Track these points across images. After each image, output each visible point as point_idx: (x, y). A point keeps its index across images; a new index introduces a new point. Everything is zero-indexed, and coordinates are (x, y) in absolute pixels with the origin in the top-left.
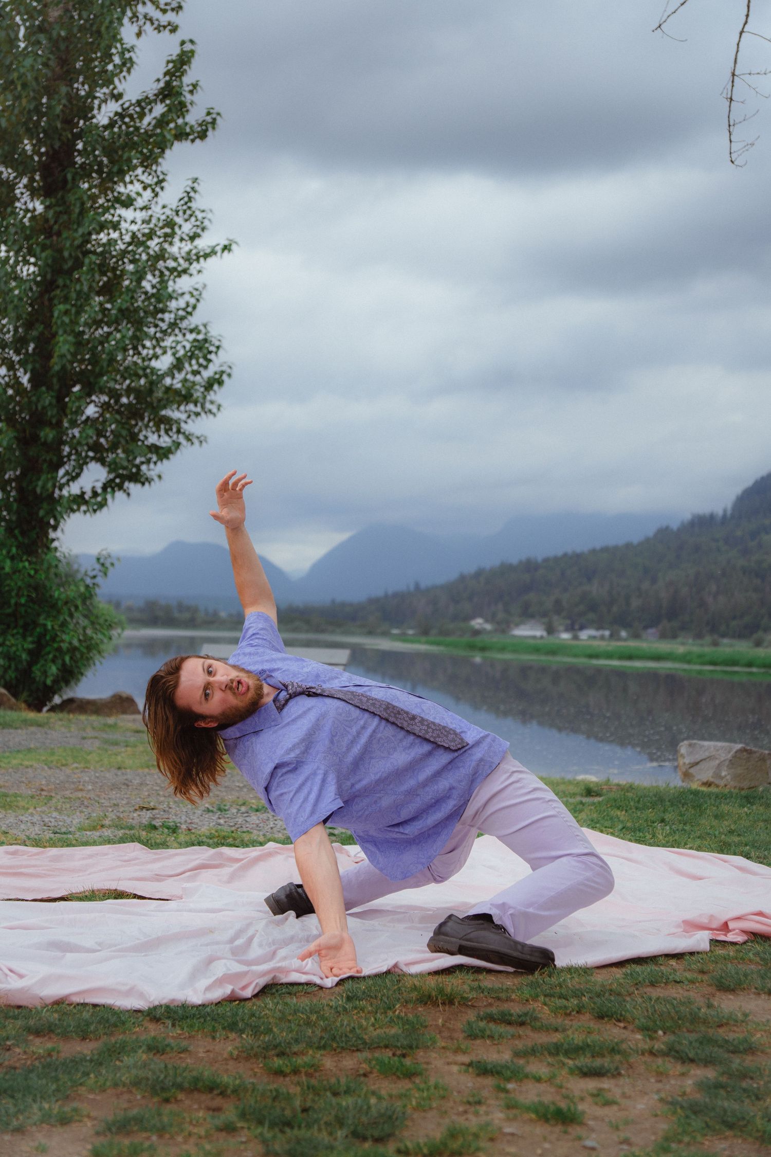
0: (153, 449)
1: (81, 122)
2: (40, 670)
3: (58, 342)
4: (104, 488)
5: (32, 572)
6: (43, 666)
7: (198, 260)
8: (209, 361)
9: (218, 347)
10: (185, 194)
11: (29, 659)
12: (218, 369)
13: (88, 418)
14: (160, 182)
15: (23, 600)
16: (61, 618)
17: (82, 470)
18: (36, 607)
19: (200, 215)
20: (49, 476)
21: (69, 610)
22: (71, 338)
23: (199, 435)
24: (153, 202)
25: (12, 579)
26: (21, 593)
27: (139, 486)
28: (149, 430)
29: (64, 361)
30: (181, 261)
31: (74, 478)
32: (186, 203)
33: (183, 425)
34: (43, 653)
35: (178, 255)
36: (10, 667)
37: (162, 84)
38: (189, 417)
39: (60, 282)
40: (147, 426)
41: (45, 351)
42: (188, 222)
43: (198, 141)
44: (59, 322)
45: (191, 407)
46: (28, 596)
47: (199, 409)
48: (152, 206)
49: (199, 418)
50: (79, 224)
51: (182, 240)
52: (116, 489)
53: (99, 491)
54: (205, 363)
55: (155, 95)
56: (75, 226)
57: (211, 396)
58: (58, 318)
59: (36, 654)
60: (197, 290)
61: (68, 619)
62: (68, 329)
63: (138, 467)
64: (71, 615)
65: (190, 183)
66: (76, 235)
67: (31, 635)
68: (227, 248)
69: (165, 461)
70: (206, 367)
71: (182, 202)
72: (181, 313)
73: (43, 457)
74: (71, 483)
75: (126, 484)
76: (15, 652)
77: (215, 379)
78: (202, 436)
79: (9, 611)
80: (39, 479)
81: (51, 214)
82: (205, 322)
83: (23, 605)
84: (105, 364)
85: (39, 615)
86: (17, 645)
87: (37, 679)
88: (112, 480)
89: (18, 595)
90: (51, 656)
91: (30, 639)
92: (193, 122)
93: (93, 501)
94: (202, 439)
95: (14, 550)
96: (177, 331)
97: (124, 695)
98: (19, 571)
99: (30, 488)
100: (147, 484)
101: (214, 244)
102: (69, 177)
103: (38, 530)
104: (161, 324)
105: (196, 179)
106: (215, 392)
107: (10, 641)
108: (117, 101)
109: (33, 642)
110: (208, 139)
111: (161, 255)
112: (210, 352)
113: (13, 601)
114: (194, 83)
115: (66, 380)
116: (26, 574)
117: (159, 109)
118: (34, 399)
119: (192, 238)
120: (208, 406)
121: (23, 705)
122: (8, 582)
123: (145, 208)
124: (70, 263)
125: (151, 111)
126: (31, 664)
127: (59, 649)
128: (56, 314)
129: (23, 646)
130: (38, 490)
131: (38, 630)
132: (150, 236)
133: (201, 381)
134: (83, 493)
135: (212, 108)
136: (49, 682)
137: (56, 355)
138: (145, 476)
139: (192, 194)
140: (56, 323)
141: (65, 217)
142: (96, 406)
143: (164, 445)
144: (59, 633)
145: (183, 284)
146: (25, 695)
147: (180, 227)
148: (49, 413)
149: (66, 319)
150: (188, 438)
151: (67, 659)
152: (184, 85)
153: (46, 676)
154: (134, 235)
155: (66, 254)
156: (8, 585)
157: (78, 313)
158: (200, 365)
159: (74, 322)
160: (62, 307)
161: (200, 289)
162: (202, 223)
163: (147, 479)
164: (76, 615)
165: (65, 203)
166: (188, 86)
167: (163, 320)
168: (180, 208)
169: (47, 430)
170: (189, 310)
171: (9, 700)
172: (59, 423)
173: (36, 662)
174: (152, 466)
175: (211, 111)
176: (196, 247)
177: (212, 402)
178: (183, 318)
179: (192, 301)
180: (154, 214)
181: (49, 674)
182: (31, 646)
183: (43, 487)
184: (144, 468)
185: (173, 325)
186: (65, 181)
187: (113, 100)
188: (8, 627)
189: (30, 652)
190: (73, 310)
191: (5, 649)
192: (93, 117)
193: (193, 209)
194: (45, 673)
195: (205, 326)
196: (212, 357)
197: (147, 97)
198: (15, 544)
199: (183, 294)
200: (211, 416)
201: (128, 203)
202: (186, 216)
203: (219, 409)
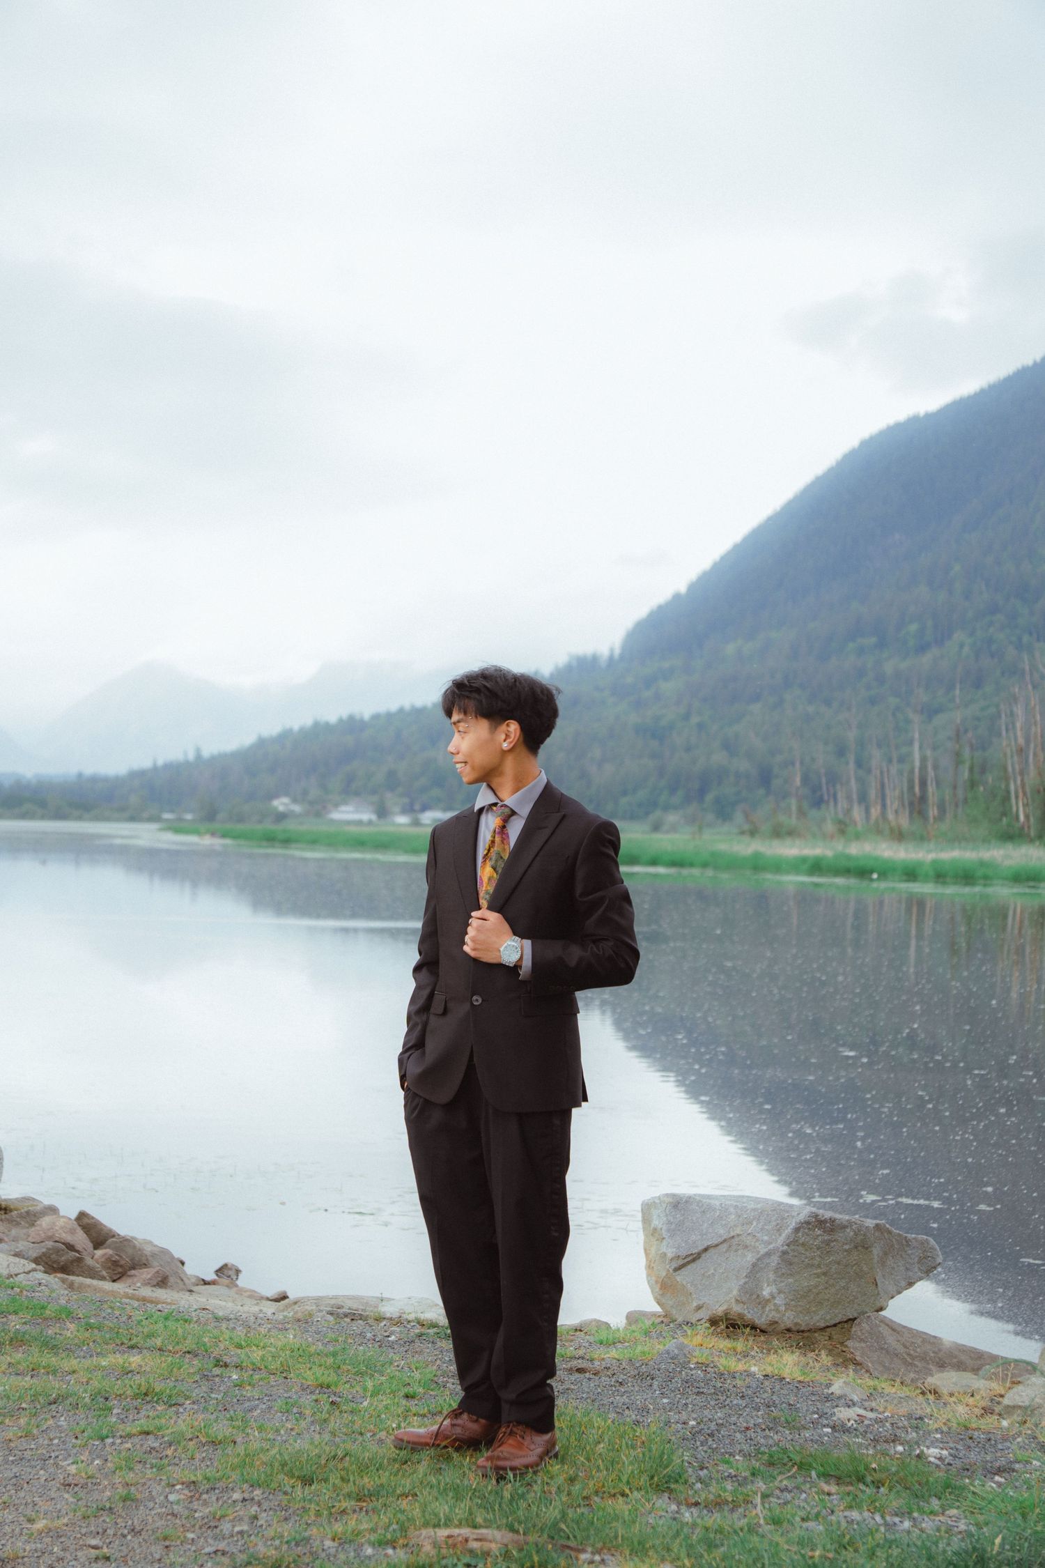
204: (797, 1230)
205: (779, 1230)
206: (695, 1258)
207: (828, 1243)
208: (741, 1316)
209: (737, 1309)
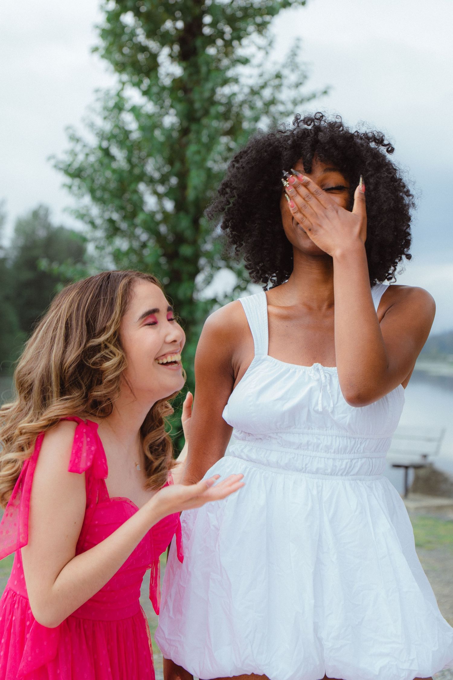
3: (191, 176)
4: (233, 291)
10: (291, 52)
14: (271, 43)
17: (214, 277)
19: (303, 67)
20: (188, 285)
22: (202, 174)
24: (266, 60)
29: (197, 191)
30: (288, 105)
31: (208, 284)
32: (292, 58)
35: (286, 101)
39: (193, 127)
41: (182, 186)
42: (293, 73)
43: (299, 7)
44: (192, 160)
48: (264, 63)
50: (207, 79)
51: (288, 88)
52: (242, 291)
53: (229, 294)
56: (204, 83)
58: (190, 157)
62: (199, 166)
65: (294, 41)
66: (205, 90)
68: (325, 92)
71: (289, 58)
73: (184, 269)
74: (206, 289)
80: (180, 288)
101: (315, 89)
102: (199, 45)
105: (300, 38)
110: (307, 5)
111: (273, 102)
115: (199, 205)
119: (298, 85)
123: (260, 66)
128: (189, 154)
132: (263, 87)
134: (217, 296)
137: (190, 186)
139: (296, 50)
140: (189, 161)
141: (196, 76)
147: (287, 77)
148: (187, 234)
149: (197, 158)
154: (251, 88)
155: (197, 106)
159: (204, 160)
160: (194, 148)
162: (304, 73)
165: (195, 65)
168: (286, 62)
169: (186, 247)
172: (195, 241)
176: (300, 93)
180: (266, 70)
190: (204, 150)
193: (297, 62)
201: (245, 61)
202: (292, 69)
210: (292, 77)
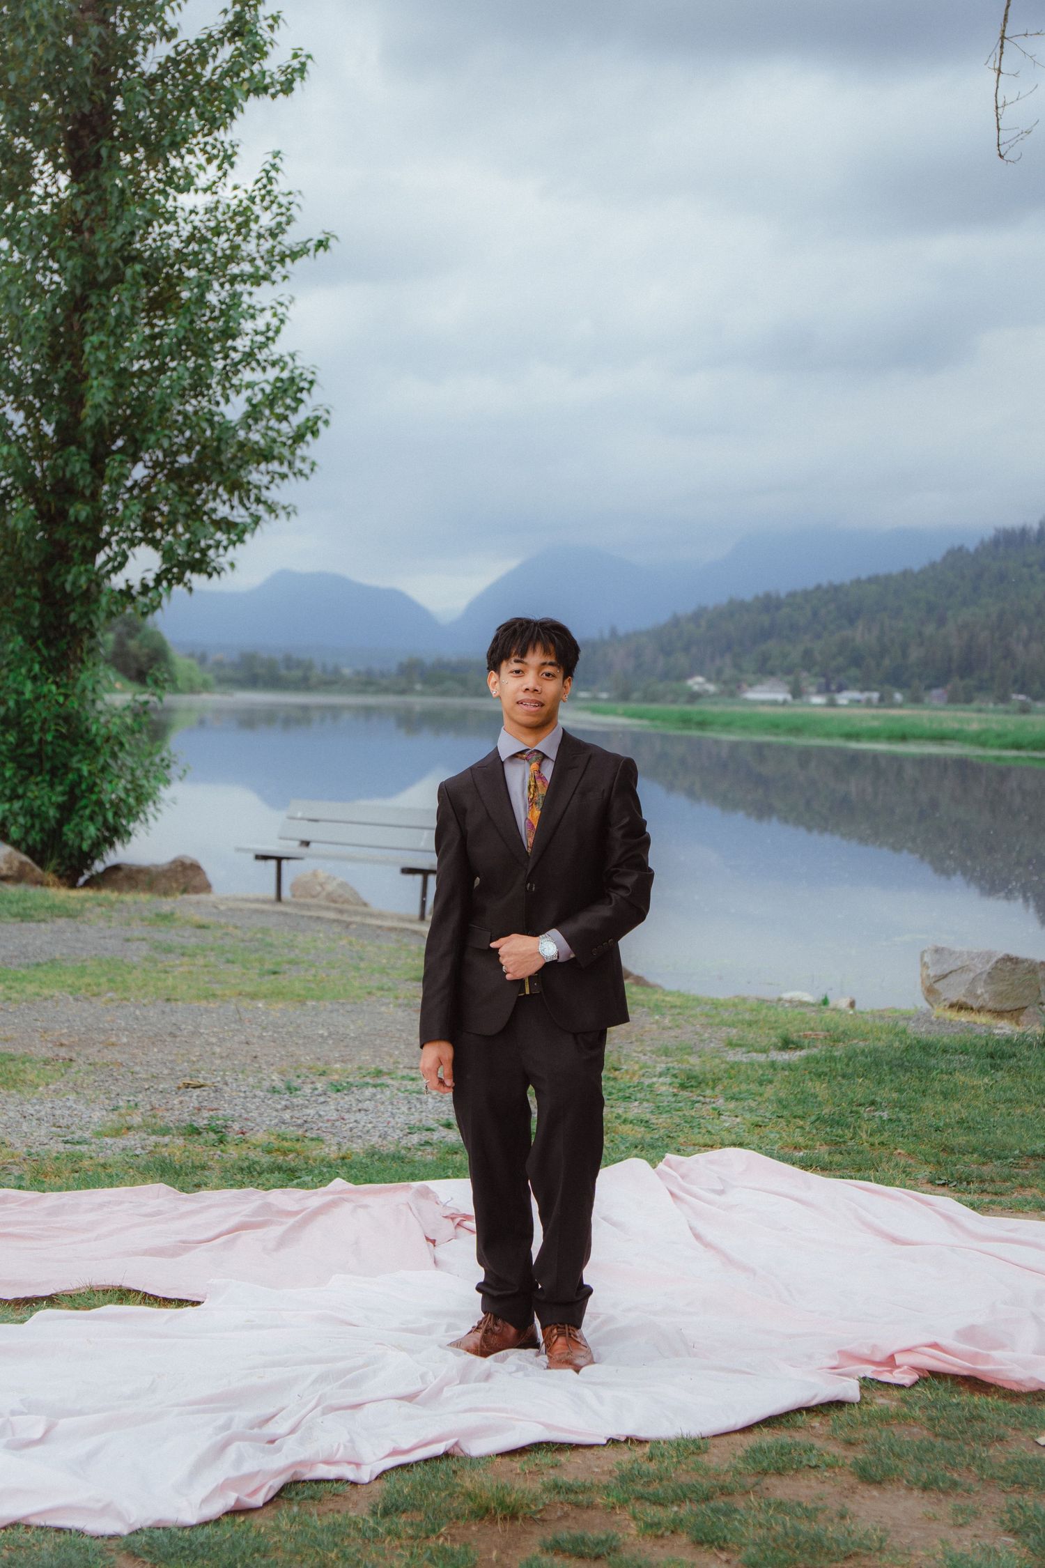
0: (224, 526)
1: (121, 71)
2: (73, 831)
3: (91, 387)
4: (158, 580)
5: (61, 699)
6: (77, 825)
7: (282, 261)
8: (301, 401)
9: (311, 383)
10: (263, 174)
11: (58, 815)
12: (312, 414)
13: (136, 484)
14: (228, 158)
15: (49, 737)
16: (101, 761)
17: (126, 557)
18: (67, 744)
19: (283, 200)
20: (82, 568)
21: (112, 748)
22: (108, 382)
23: (286, 504)
24: (220, 184)
25: (33, 707)
26: (46, 727)
27: (204, 577)
28: (218, 500)
29: (100, 412)
30: (259, 263)
31: (117, 569)
32: (265, 186)
33: (264, 491)
34: (77, 807)
35: (256, 255)
36: (33, 826)
37: (230, 17)
38: (271, 482)
39: (93, 299)
40: (215, 495)
41: (74, 397)
42: (269, 211)
43: (281, 95)
44: (92, 360)
45: (275, 466)
46: (57, 730)
47: (285, 469)
48: (219, 190)
49: (286, 481)
50: (118, 220)
51: (259, 236)
52: (174, 582)
53: (151, 584)
54: (293, 405)
55: (221, 32)
56: (113, 223)
57: (302, 450)
58: (90, 353)
59: (67, 810)
60: (281, 304)
61: (110, 761)
62: (104, 368)
63: (204, 552)
64: (114, 756)
65: (269, 158)
66: (114, 235)
67: (61, 784)
68: (322, 244)
69: (238, 545)
70: (295, 410)
71: (259, 185)
72: (260, 338)
73: (74, 542)
74: (112, 576)
75: (188, 575)
76: (39, 807)
77: (307, 428)
78: (290, 505)
79: (31, 750)
80: (68, 572)
81: (78, 205)
82: (292, 351)
83: (51, 743)
84: (155, 416)
85: (71, 755)
86: (42, 797)
87: (70, 842)
88: (168, 570)
89: (42, 729)
90: (87, 812)
91: (59, 789)
92: (275, 69)
93: (141, 599)
94: (290, 509)
95: (37, 667)
96: (254, 364)
97: (188, 862)
98: (44, 696)
99: (57, 583)
100: (215, 575)
101: (305, 239)
102: (104, 152)
103: (69, 638)
104: (233, 354)
105: (279, 152)
106: (308, 443)
107: (32, 791)
108: (169, 40)
109: (63, 794)
110: (294, 93)
111: (233, 256)
112: (301, 390)
113: (36, 738)
114: (275, 14)
115: (103, 435)
116: (53, 702)
117: (227, 51)
118: (60, 461)
119: (274, 233)
120: (298, 464)
121: (50, 877)
122: (29, 712)
123: (210, 190)
124: (106, 274)
125: (214, 56)
126: (61, 823)
127: (100, 803)
128: (87, 348)
129: (50, 799)
130: (68, 587)
131: (71, 776)
132: (217, 229)
133: (289, 430)
134: (130, 587)
135: (301, 49)
136: (85, 846)
137: (89, 404)
138: (213, 564)
139: (273, 174)
140: (87, 360)
141: (99, 209)
142: (146, 467)
143: (238, 520)
144: (98, 781)
145: (262, 296)
146: (55, 862)
147: (258, 217)
148: (81, 483)
149: (102, 356)
150: (271, 509)
151: (110, 815)
152: (261, 18)
153: (82, 839)
154: (195, 228)
155: (101, 261)
156: (30, 716)
157: (118, 345)
158: (288, 407)
159: (112, 358)
160: (95, 339)
161: (287, 303)
162: (288, 209)
163: (215, 569)
164: (120, 755)
165: (99, 186)
166: (266, 19)
167: (235, 349)
168: (256, 193)
169: (79, 506)
170: (269, 336)
171: (33, 870)
172: (95, 495)
173: (68, 820)
174: (221, 551)
175: (300, 52)
176: (280, 243)
177: (303, 459)
178: (262, 346)
179: (275, 322)
180: (221, 199)
181: (86, 835)
182: (60, 799)
183: (74, 583)
184: (211, 553)
185: (249, 356)
186: (98, 155)
187: (164, 40)
188: (31, 772)
189: (60, 807)
190: (112, 341)
191: (27, 802)
192: (137, 64)
193: (275, 193)
194: (80, 834)
195: (292, 357)
196: (304, 395)
197: (210, 36)
198: (39, 659)
199: (263, 310)
200: (302, 480)
201: (186, 184)
202: (266, 203)
203: (312, 470)
204: (997, 962)
205: (988, 962)
206: (945, 976)
207: (1014, 969)
208: (965, 1003)
209: (964, 999)
210: (266, 220)
